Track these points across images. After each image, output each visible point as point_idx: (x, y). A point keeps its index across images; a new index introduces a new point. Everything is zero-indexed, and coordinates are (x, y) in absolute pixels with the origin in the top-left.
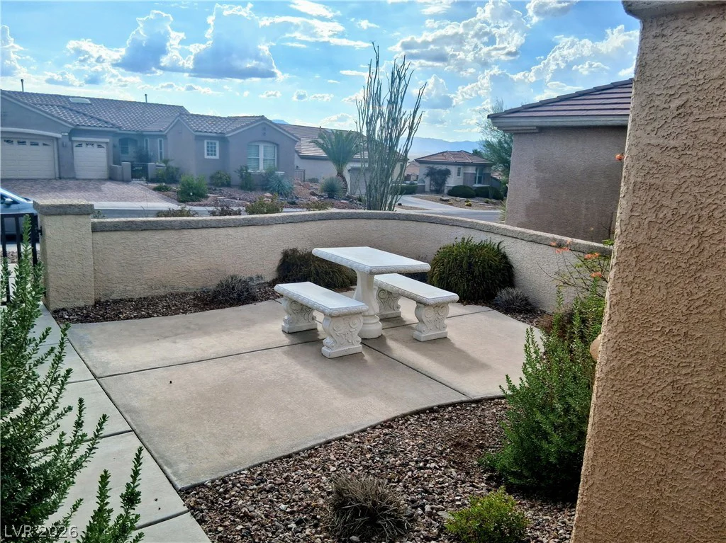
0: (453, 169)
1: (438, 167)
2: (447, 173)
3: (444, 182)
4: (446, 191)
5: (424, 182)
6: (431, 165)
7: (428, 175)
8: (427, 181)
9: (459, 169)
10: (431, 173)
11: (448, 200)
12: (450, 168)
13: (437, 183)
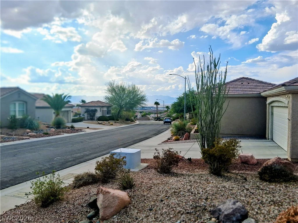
0: (98, 109)
1: (91, 108)
2: (96, 111)
3: (94, 115)
4: (96, 119)
5: (84, 116)
6: (87, 108)
7: (86, 112)
8: (86, 115)
9: (100, 108)
10: (87, 111)
11: (102, 123)
12: (96, 108)
13: (91, 116)
